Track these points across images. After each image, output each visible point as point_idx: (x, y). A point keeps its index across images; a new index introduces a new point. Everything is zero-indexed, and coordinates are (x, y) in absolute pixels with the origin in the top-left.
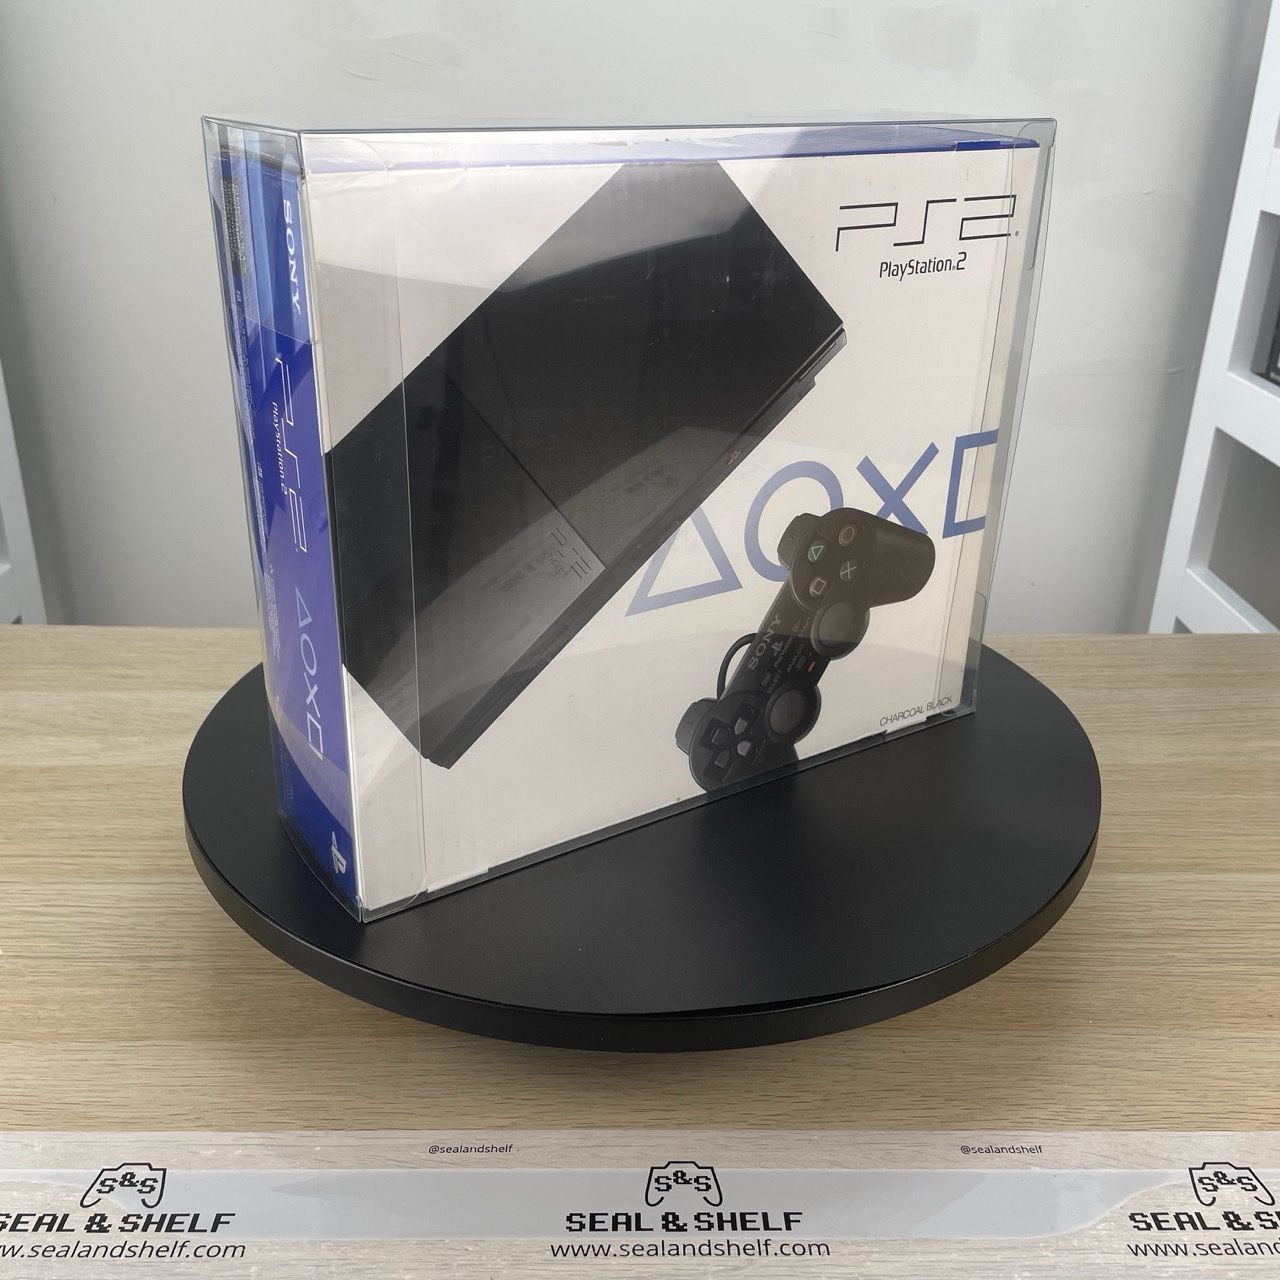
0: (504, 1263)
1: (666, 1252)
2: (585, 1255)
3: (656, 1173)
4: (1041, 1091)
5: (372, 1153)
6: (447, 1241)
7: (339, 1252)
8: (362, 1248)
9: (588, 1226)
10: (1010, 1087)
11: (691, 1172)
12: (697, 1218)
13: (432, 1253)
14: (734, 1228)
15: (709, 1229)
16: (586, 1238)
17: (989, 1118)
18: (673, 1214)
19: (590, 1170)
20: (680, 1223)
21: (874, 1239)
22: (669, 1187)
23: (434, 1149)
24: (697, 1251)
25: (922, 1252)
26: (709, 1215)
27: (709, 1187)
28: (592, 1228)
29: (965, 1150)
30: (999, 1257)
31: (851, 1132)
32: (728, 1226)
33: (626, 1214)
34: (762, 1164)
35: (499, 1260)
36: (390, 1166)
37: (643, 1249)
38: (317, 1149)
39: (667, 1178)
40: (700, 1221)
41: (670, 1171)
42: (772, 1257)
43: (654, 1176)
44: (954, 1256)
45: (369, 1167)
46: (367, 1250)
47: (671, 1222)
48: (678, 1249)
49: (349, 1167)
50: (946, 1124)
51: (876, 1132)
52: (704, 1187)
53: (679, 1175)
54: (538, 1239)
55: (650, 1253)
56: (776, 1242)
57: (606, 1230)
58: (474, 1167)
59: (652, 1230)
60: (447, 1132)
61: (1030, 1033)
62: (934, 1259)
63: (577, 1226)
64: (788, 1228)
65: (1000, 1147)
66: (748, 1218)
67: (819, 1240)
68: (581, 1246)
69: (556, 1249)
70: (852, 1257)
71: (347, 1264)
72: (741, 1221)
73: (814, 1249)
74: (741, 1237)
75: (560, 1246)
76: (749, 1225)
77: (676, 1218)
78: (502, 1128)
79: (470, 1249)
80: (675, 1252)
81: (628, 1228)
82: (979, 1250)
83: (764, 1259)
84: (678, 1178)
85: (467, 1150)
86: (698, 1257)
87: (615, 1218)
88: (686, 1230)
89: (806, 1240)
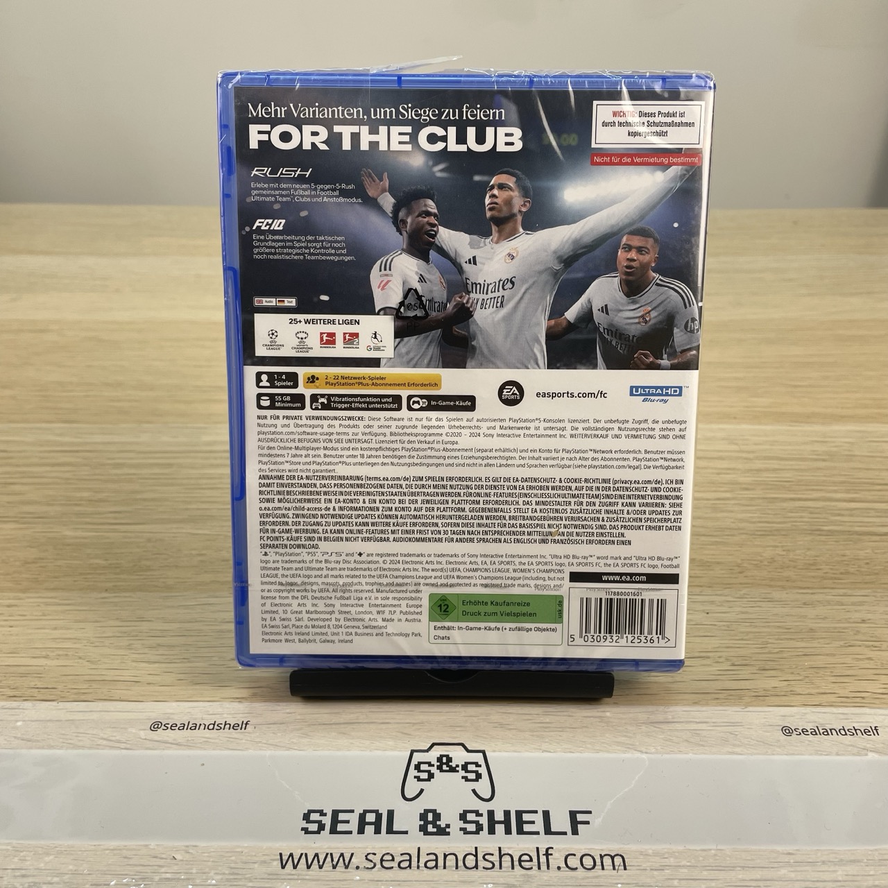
0: (219, 877)
1: (422, 864)
2: (321, 867)
3: (417, 758)
4: (870, 659)
5: (82, 731)
6: (152, 847)
7: (16, 860)
8: (48, 854)
9: (328, 827)
10: (834, 655)
11: (459, 756)
12: (463, 817)
13: (131, 862)
14: (508, 831)
15: (477, 832)
16: (325, 843)
17: (813, 691)
18: (434, 811)
19: (339, 753)
20: (442, 823)
21: (681, 848)
22: (431, 776)
23: (156, 726)
24: (461, 863)
25: (743, 867)
26: (478, 814)
27: (479, 776)
28: (333, 831)
29: (787, 731)
30: (840, 873)
31: (651, 708)
32: (500, 828)
33: (376, 812)
34: (544, 746)
35: (212, 874)
36: (98, 747)
37: (393, 860)
38: (19, 724)
39: (430, 764)
40: (466, 822)
41: (433, 756)
42: (553, 872)
43: (414, 762)
44: (783, 871)
45: (76, 747)
46: (52, 857)
47: (431, 823)
48: (436, 860)
49: (51, 747)
50: (761, 698)
51: (679, 709)
52: (472, 776)
53: (444, 760)
54: (266, 845)
55: (403, 865)
56: (559, 851)
57: (350, 832)
58: (201, 748)
59: (406, 833)
60: (174, 704)
61: (849, 592)
62: (759, 877)
63: (314, 827)
64: (575, 832)
65: (828, 727)
66: (526, 817)
67: (613, 848)
68: (317, 855)
69: (285, 858)
70: (655, 873)
71: (23, 876)
72: (516, 822)
73: (607, 861)
74: (516, 845)
75: (291, 855)
76: (526, 828)
77: (437, 816)
78: (240, 700)
79: (178, 857)
80: (433, 864)
81: (378, 831)
82: (813, 863)
83: (545, 876)
84: (442, 764)
85: (195, 727)
86: (462, 872)
87: (362, 817)
88: (448, 834)
89: (597, 848)
